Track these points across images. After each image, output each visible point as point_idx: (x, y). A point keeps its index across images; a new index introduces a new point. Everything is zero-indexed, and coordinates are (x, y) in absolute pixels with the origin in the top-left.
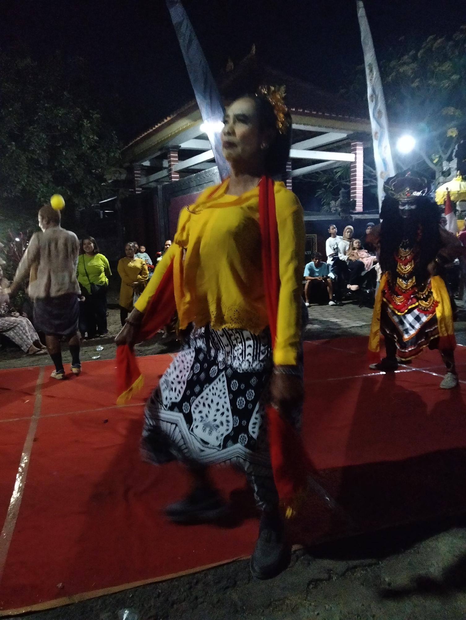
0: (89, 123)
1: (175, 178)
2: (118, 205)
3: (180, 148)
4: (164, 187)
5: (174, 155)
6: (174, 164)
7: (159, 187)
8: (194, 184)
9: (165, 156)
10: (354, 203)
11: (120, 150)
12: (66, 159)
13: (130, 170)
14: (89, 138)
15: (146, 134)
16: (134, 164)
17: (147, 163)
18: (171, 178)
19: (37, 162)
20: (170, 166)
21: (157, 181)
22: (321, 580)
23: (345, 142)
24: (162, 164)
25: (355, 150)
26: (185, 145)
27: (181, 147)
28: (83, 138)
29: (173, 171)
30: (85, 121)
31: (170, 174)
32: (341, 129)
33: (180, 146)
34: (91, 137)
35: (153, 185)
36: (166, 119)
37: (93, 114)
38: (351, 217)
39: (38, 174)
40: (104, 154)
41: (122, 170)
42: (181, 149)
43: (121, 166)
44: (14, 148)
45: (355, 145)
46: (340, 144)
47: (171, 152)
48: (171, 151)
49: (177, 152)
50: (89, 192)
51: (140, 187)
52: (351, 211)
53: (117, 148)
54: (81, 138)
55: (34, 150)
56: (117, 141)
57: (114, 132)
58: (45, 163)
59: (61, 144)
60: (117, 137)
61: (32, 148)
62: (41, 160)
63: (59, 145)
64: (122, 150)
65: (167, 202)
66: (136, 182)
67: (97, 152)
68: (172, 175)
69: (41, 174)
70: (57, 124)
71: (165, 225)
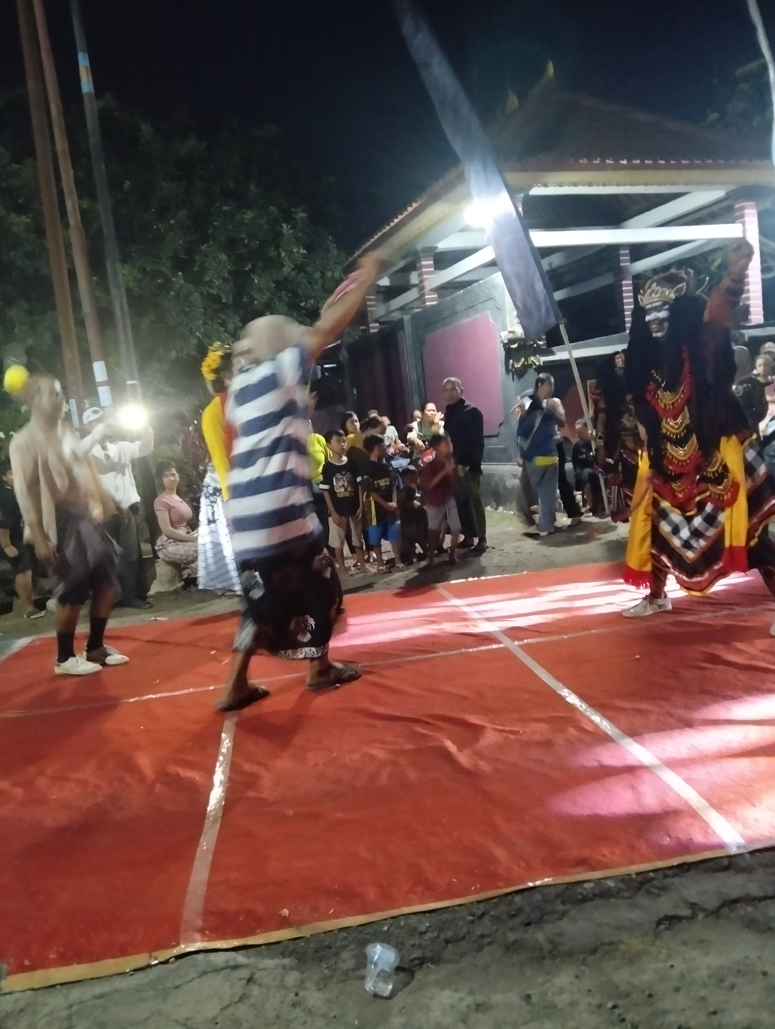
0: (291, 228)
1: (432, 300)
2: (344, 355)
3: (437, 251)
4: (415, 318)
5: (427, 263)
6: (428, 278)
7: (407, 318)
8: (460, 307)
9: (412, 266)
10: (746, 311)
11: (342, 264)
12: (260, 290)
14: (291, 252)
17: (385, 282)
18: (424, 301)
19: (217, 299)
20: (421, 281)
21: (402, 309)
22: (679, 918)
23: (724, 204)
24: (408, 280)
25: (742, 216)
26: (443, 245)
27: (439, 248)
28: (283, 254)
29: (426, 290)
30: (285, 226)
31: (423, 295)
32: (711, 184)
33: (437, 247)
34: (295, 250)
35: (396, 316)
37: (296, 214)
38: (743, 335)
39: (219, 317)
44: (182, 282)
45: (743, 208)
46: (715, 208)
47: (422, 259)
48: (423, 257)
49: (432, 258)
51: (377, 321)
52: (742, 323)
53: (336, 263)
54: (279, 254)
55: (211, 281)
56: (335, 252)
57: (331, 238)
58: (228, 300)
59: (250, 266)
60: (335, 245)
61: (207, 279)
62: (222, 295)
63: (247, 269)
64: (345, 265)
65: (420, 342)
66: (369, 315)
67: (306, 272)
68: (426, 297)
69: (224, 317)
70: (243, 235)
71: (418, 379)
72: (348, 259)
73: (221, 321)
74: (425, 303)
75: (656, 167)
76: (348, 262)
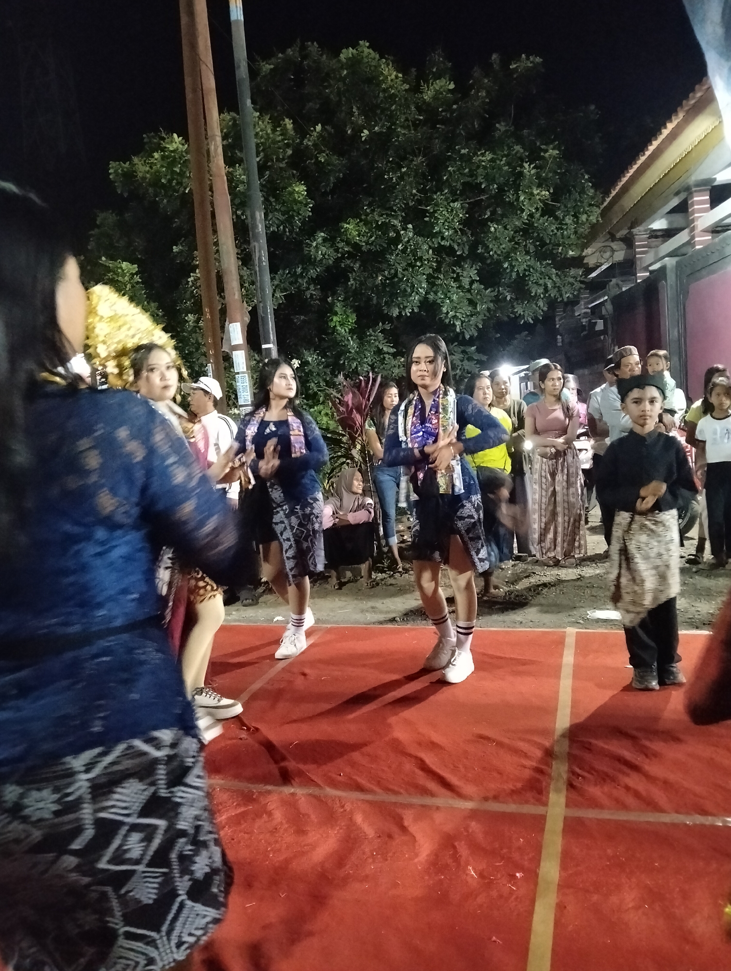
0: (534, 168)
1: (703, 242)
3: (716, 184)
4: (680, 265)
5: (701, 199)
6: (700, 217)
7: (672, 265)
11: (598, 207)
12: (496, 238)
13: (629, 242)
14: (532, 194)
15: (635, 167)
16: (635, 231)
17: (659, 224)
18: (694, 244)
19: (450, 251)
20: (692, 221)
26: (724, 177)
27: (717, 179)
28: (522, 198)
29: (697, 231)
30: (526, 165)
31: (693, 237)
33: (715, 179)
34: (535, 192)
36: (666, 128)
37: (546, 151)
39: (454, 272)
40: (569, 220)
41: (615, 245)
42: (718, 186)
43: (613, 238)
44: (411, 234)
47: (695, 194)
48: (696, 191)
49: (708, 193)
50: (540, 291)
51: (646, 270)
53: (590, 205)
54: (518, 198)
55: (440, 232)
56: (591, 192)
57: (586, 177)
58: (463, 252)
59: (489, 213)
60: (590, 184)
61: (437, 229)
62: (456, 247)
63: (486, 216)
64: (602, 207)
65: (683, 292)
66: (638, 263)
67: (556, 218)
68: (697, 239)
69: (459, 271)
70: (480, 179)
71: (679, 336)
72: (604, 200)
73: (455, 276)
74: (695, 246)
76: (605, 204)
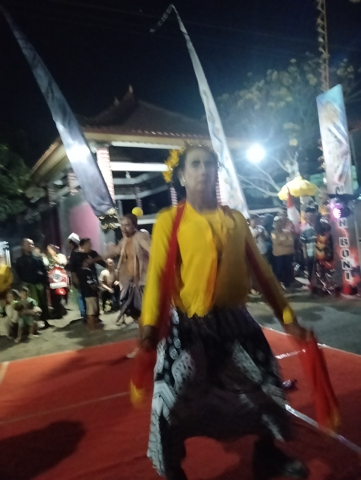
4: (66, 201)
5: (71, 175)
13: (46, 189)
16: (48, 184)
17: (58, 183)
20: (68, 183)
29: (72, 188)
51: (54, 201)
68: (71, 191)
75: (170, 136)
